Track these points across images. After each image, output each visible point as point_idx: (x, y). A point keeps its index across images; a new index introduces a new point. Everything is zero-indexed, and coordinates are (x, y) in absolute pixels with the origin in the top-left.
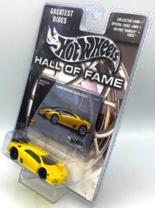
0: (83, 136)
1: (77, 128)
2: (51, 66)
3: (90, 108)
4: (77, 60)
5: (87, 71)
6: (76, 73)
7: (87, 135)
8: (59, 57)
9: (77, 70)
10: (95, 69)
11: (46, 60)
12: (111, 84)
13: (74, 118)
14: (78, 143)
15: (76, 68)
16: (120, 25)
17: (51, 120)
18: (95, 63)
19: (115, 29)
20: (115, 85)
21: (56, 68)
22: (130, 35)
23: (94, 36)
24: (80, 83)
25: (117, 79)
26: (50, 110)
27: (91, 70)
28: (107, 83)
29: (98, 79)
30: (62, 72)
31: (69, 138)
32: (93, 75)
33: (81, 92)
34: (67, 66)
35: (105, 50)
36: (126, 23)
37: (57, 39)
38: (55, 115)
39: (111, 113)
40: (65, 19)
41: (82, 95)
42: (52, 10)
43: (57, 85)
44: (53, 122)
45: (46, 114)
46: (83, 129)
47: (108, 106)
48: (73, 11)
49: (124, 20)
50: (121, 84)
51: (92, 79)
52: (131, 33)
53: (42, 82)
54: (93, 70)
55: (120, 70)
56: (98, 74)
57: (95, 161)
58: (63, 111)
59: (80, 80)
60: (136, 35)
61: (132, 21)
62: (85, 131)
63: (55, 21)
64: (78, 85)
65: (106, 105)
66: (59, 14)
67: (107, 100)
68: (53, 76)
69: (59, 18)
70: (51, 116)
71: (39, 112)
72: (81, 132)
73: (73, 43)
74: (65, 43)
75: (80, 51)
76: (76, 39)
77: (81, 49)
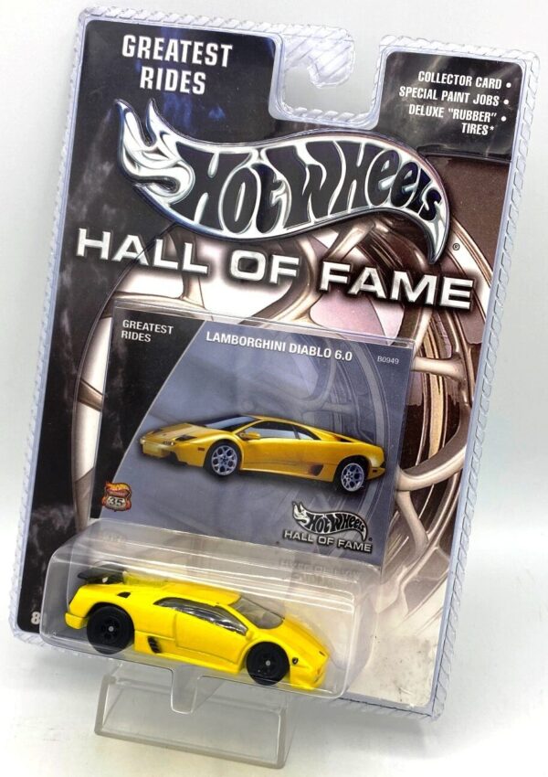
0: (359, 495)
1: (327, 475)
3: (368, 395)
4: (279, 229)
5: (328, 266)
6: (281, 277)
7: (373, 489)
8: (195, 222)
9: (282, 265)
10: (358, 255)
12: (430, 299)
13: (305, 439)
14: (342, 523)
15: (277, 259)
17: (208, 469)
18: (356, 234)
20: (445, 301)
21: (188, 266)
22: (473, 129)
23: (334, 139)
25: (448, 282)
26: (192, 430)
27: (342, 260)
28: (413, 296)
29: (378, 288)
30: (218, 281)
31: (303, 516)
32: (354, 274)
33: (319, 342)
34: (238, 255)
35: (387, 183)
37: (175, 157)
38: (222, 447)
39: (449, 396)
40: (200, 78)
41: (327, 354)
42: (130, 40)
43: (208, 333)
44: (218, 471)
45: (178, 448)
46: (351, 470)
47: (431, 375)
48: (231, 47)
49: (443, 78)
50: (467, 294)
51: (354, 290)
52: (477, 123)
53: (132, 330)
54: (351, 261)
55: (457, 247)
56: (375, 270)
57: (414, 567)
58: (254, 426)
59: (303, 300)
60: (492, 128)
61: (474, 81)
62: (362, 478)
63: (150, 86)
64: (297, 318)
65: (424, 371)
66: (167, 58)
67: (425, 356)
68: (179, 298)
69: (169, 72)
70: (204, 453)
71: (140, 447)
72: (348, 483)
73: (248, 165)
74: (213, 168)
75: (285, 195)
76: (259, 150)
77: (287, 187)
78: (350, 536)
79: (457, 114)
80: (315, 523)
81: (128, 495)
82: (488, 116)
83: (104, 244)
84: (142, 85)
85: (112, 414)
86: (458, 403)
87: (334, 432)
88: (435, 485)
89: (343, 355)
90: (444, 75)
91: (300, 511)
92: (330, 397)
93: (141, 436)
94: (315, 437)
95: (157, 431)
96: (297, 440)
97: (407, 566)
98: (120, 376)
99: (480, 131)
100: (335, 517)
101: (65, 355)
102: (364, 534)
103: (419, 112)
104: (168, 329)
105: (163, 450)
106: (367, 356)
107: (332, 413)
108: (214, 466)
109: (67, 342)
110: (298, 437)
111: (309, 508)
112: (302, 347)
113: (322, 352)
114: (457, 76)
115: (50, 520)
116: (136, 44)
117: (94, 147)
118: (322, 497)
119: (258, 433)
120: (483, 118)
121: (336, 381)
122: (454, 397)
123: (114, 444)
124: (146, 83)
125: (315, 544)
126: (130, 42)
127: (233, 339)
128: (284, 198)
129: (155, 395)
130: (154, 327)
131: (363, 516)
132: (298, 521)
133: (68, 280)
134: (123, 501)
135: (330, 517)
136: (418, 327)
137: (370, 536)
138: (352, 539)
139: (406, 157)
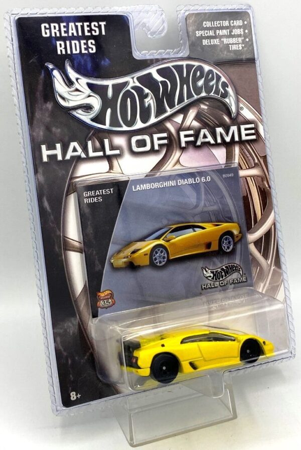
0: (233, 252)
1: (215, 247)
2: (92, 154)
3: (223, 197)
4: (153, 120)
5: (182, 134)
6: (160, 146)
7: (239, 247)
8: (107, 126)
9: (159, 139)
10: (196, 124)
12: (237, 139)
13: (199, 231)
14: (228, 271)
15: (156, 136)
19: (205, 42)
20: (244, 138)
22: (234, 48)
23: (169, 66)
24: (178, 161)
25: (243, 127)
26: (139, 245)
28: (228, 139)
30: (127, 156)
31: (209, 274)
32: (196, 136)
33: (192, 175)
34: (134, 139)
35: (201, 83)
36: (222, 28)
37: (88, 91)
38: (157, 250)
39: (259, 186)
40: (91, 43)
41: (198, 181)
42: (45, 27)
43: (133, 187)
44: (158, 264)
45: (133, 258)
46: (226, 240)
47: (247, 178)
48: (105, 23)
49: (215, 24)
50: (253, 131)
51: (199, 143)
52: (236, 44)
53: (90, 197)
54: (193, 128)
55: (242, 108)
56: (206, 130)
57: (266, 282)
58: (170, 232)
59: (174, 156)
60: (243, 45)
61: (229, 23)
62: (232, 243)
63: (64, 52)
64: (173, 166)
65: (243, 177)
66: (70, 35)
67: (242, 169)
68: (108, 172)
69: (73, 42)
70: (148, 257)
71: (112, 264)
72: (226, 248)
73: (129, 88)
74: (110, 93)
75: (152, 100)
76: (133, 78)
77: (151, 96)
78: (235, 276)
79: (225, 41)
80: (216, 276)
81: (112, 296)
82: (240, 40)
83: (58, 151)
84: (59, 53)
85: (90, 251)
86: (264, 189)
87: (212, 222)
88: (265, 235)
89: (206, 179)
90: (215, 22)
91: (206, 271)
92: (205, 204)
93: (110, 259)
94: (203, 228)
95: (119, 252)
96: (195, 233)
97: (263, 282)
98: (89, 227)
99: (238, 48)
100: (225, 268)
101: (50, 224)
102: (241, 272)
103: (208, 43)
104: (110, 191)
105: (125, 262)
106: (218, 176)
107: (208, 212)
108: (155, 262)
109: (50, 216)
110: (195, 231)
111: (211, 268)
112: (184, 181)
113: (195, 181)
114: (221, 22)
115: (65, 331)
116: (50, 28)
117: (39, 95)
118: (215, 260)
119: (173, 235)
120: (238, 41)
121: (206, 194)
122: (261, 186)
123: (96, 268)
124: (61, 51)
125: (219, 287)
126: (45, 28)
127: (147, 187)
128: (151, 102)
129: (113, 231)
130: (102, 192)
131: (238, 264)
132: (207, 277)
133: (41, 178)
134: (110, 301)
135: (223, 269)
136: (235, 155)
137: (244, 273)
138: (236, 277)
139: (207, 68)
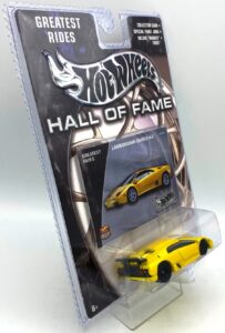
1: (160, 183)
2: (82, 124)
3: (160, 148)
4: (116, 96)
5: (134, 105)
6: (123, 115)
7: (172, 181)
8: (89, 102)
9: (121, 110)
10: (140, 98)
11: (69, 117)
12: (162, 108)
15: (119, 108)
16: (142, 32)
18: (137, 90)
19: (140, 38)
20: (166, 106)
21: (93, 122)
23: (121, 54)
24: (133, 126)
25: (165, 99)
27: (136, 102)
28: (158, 108)
29: (148, 109)
30: (104, 125)
32: (141, 106)
35: (140, 68)
36: (148, 28)
37: (73, 74)
38: (130, 191)
40: (72, 35)
41: (147, 139)
42: (38, 19)
43: (112, 147)
45: (118, 200)
48: (79, 19)
50: (170, 102)
51: (143, 112)
52: (156, 40)
54: (139, 101)
55: (163, 87)
56: (146, 102)
58: (136, 177)
59: (131, 122)
60: (160, 42)
61: (151, 25)
62: (168, 178)
63: (54, 41)
64: (131, 129)
66: (57, 27)
68: (94, 138)
69: (59, 33)
70: (126, 197)
71: (106, 206)
73: (99, 71)
75: (114, 81)
76: (101, 64)
77: (113, 77)
78: (172, 200)
79: (151, 38)
81: (108, 229)
82: (158, 38)
83: (59, 124)
84: (50, 41)
87: (157, 166)
89: (151, 136)
93: (104, 202)
94: (153, 171)
95: (109, 196)
96: (149, 175)
98: (89, 181)
99: (157, 43)
101: (62, 183)
105: (113, 203)
108: (130, 199)
109: (61, 176)
112: (140, 139)
116: (42, 21)
118: (161, 191)
119: (138, 179)
121: (152, 147)
123: (97, 211)
136: (162, 118)
139: (142, 57)
